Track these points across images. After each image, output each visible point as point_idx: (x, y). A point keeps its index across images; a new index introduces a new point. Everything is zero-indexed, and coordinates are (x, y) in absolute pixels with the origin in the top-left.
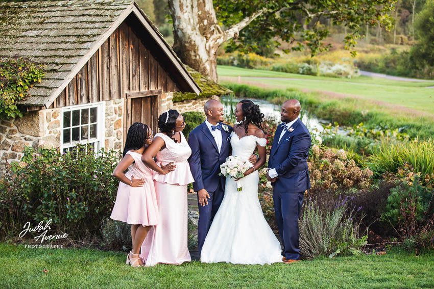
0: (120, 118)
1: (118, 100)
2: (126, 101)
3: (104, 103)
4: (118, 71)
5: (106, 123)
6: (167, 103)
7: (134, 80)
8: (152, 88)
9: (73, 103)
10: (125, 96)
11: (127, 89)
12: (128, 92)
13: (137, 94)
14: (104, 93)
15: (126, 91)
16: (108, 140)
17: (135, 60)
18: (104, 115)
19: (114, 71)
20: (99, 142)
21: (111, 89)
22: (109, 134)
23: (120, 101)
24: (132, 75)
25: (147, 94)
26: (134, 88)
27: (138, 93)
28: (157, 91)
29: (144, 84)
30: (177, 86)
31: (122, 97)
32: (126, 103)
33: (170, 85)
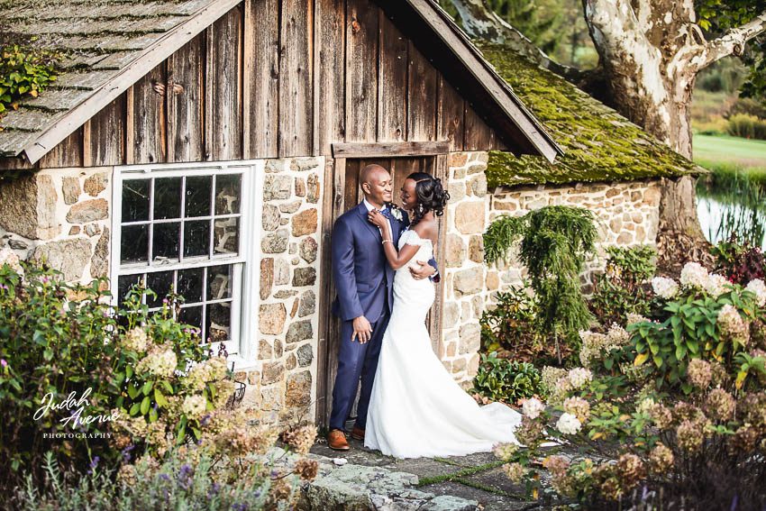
0: (313, 206)
1: (305, 161)
2: (331, 163)
3: (260, 164)
4: (307, 85)
5: (264, 217)
6: (469, 178)
7: (360, 114)
8: (420, 136)
9: (151, 159)
10: (327, 151)
11: (337, 131)
12: (338, 142)
13: (368, 149)
14: (258, 137)
15: (331, 137)
16: (271, 260)
17: (365, 61)
18: (260, 195)
19: (294, 83)
20: (244, 263)
21: (282, 130)
22: (276, 246)
23: (312, 163)
24: (353, 99)
25: (400, 151)
26: (360, 131)
27: (373, 146)
28: (434, 146)
29: (392, 126)
30: (497, 137)
31: (316, 153)
32: (330, 169)
33: (477, 134)
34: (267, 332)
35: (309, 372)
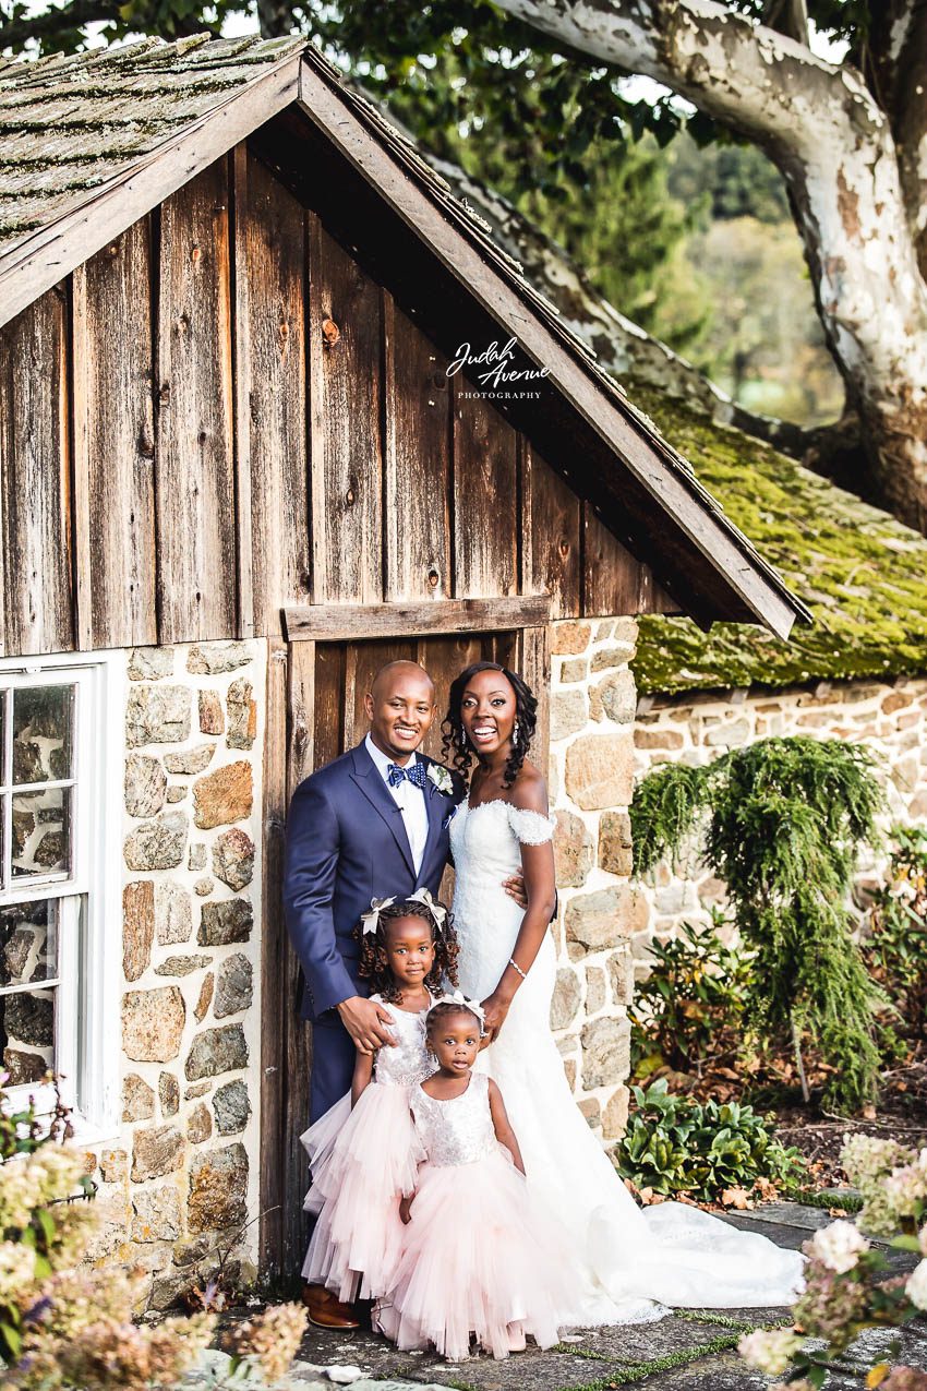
0: (242, 755)
1: (222, 650)
2: (282, 654)
3: (117, 661)
4: (221, 471)
5: (129, 784)
6: (595, 679)
7: (346, 537)
8: (482, 585)
10: (272, 626)
11: (294, 579)
12: (296, 606)
13: (368, 620)
14: (112, 598)
15: (280, 593)
16: (147, 886)
17: (354, 413)
18: (117, 733)
19: (191, 470)
20: (84, 896)
21: (166, 578)
22: (159, 853)
23: (236, 655)
24: (330, 503)
25: (439, 621)
26: (346, 577)
27: (376, 611)
28: (515, 607)
29: (418, 563)
30: (657, 581)
31: (247, 631)
32: (279, 669)
33: (611, 576)
34: (142, 1056)
35: (241, 1148)
